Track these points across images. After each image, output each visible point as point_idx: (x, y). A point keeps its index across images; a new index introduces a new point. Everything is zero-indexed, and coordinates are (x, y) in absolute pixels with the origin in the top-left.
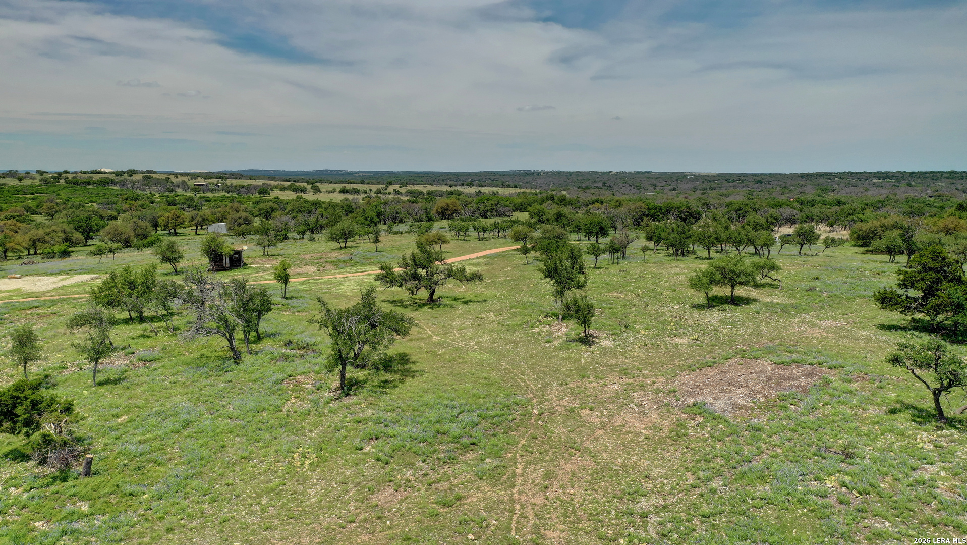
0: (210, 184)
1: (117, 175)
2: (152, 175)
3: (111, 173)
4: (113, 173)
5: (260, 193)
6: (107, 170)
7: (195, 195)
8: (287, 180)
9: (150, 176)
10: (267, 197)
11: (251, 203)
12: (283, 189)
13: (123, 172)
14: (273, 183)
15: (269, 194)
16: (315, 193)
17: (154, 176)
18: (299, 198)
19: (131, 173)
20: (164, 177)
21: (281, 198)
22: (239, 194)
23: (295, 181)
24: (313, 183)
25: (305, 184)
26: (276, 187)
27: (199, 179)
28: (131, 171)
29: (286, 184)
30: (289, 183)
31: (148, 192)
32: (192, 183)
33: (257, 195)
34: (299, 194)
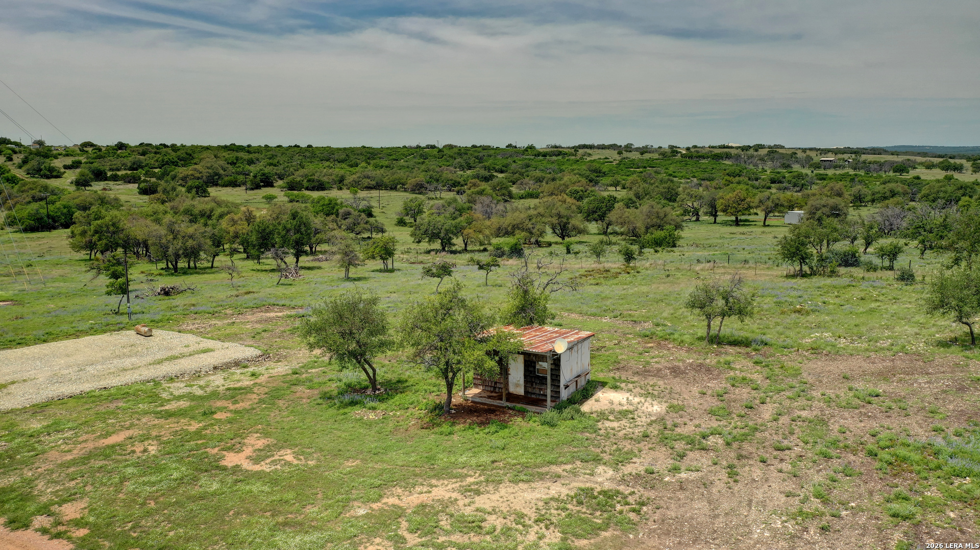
0: (840, 159)
1: (743, 151)
2: (777, 150)
3: (737, 148)
4: (739, 147)
5: (895, 172)
6: (734, 145)
7: (812, 172)
8: (940, 156)
9: (776, 151)
10: (905, 176)
11: (878, 183)
12: (930, 167)
13: (749, 147)
14: (919, 159)
15: (908, 172)
16: (975, 172)
17: (780, 151)
18: (949, 178)
19: (758, 147)
20: (790, 152)
21: (923, 177)
22: (868, 171)
23: (951, 158)
24: (975, 160)
25: (964, 162)
26: (921, 164)
27: (830, 154)
28: (758, 145)
29: (937, 160)
30: (941, 160)
31: (760, 167)
32: (817, 158)
33: (891, 174)
34: (950, 173)
